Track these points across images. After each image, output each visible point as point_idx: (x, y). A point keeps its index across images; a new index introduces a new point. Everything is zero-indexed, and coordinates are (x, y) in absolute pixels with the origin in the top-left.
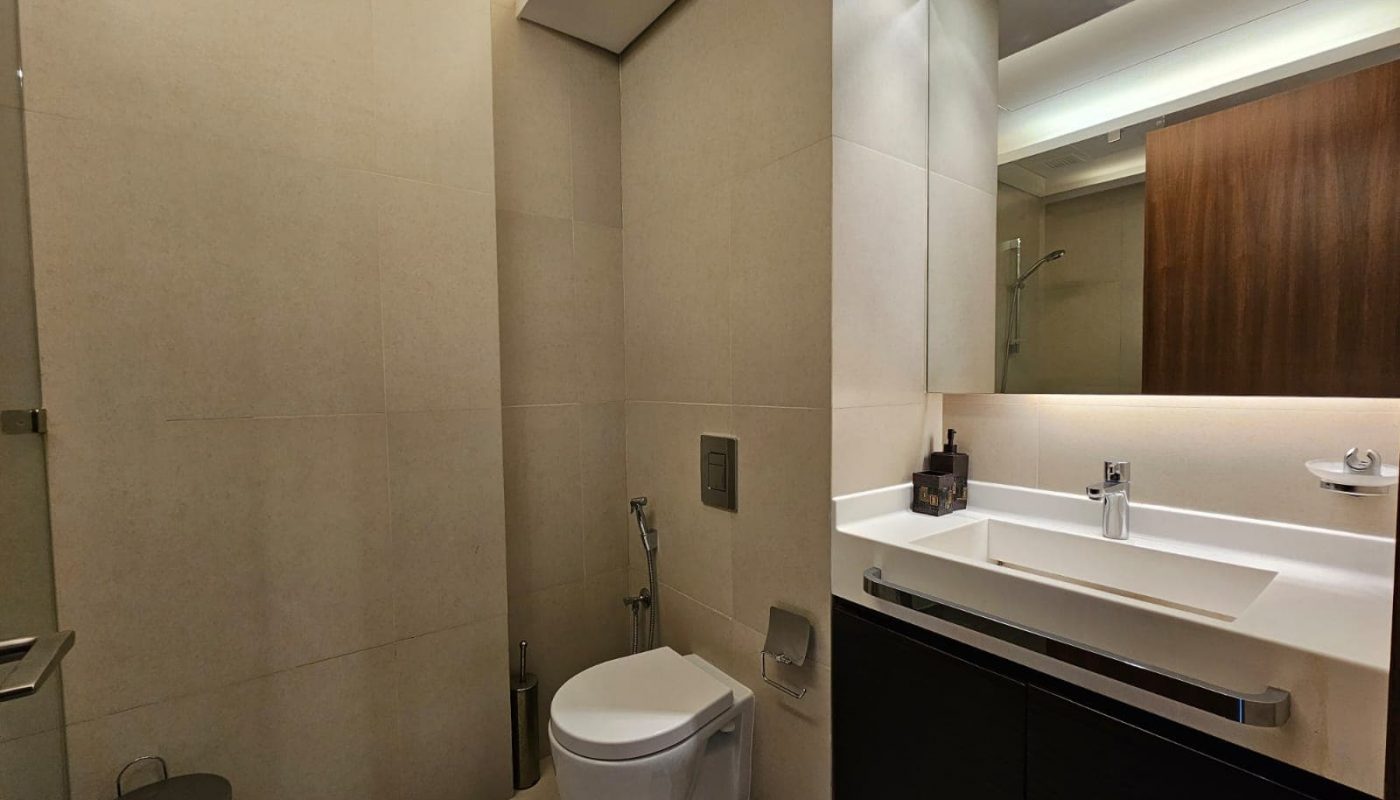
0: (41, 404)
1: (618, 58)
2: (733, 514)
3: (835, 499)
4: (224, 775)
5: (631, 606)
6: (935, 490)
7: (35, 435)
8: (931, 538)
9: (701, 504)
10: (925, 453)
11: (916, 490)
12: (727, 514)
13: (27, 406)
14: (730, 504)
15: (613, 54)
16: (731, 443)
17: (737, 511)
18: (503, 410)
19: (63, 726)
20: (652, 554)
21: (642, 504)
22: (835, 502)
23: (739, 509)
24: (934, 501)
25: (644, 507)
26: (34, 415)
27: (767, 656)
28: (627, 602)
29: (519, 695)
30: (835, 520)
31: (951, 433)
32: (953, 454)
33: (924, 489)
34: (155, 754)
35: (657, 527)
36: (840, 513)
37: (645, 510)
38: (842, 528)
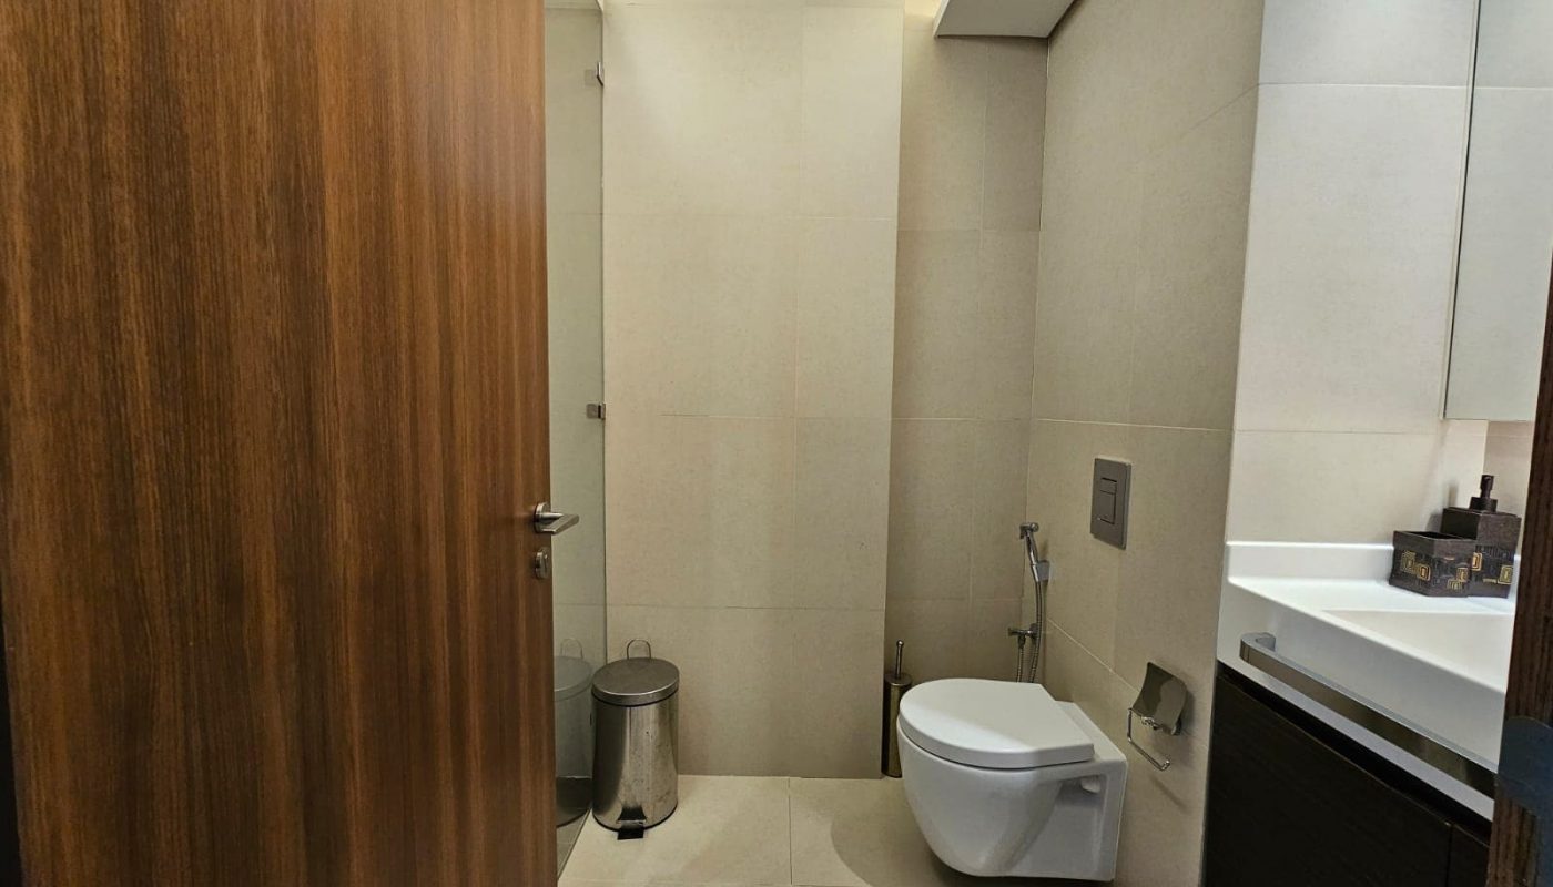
0: (603, 399)
1: (1045, 42)
2: (1121, 551)
3: (1229, 543)
4: (676, 665)
5: (1016, 637)
6: (1425, 557)
7: (600, 420)
8: (1375, 614)
9: (1091, 536)
10: (1436, 504)
11: (1397, 555)
12: (1116, 550)
13: (596, 403)
14: (1118, 540)
15: (1042, 38)
16: (1124, 470)
17: (1125, 548)
18: (893, 422)
19: (605, 605)
20: (1042, 586)
21: (1032, 530)
22: (1228, 547)
23: (1127, 547)
24: (1423, 572)
25: (1035, 534)
26: (600, 407)
27: (1134, 714)
28: (1013, 633)
29: (892, 689)
30: (1227, 568)
31: (1486, 483)
32: (1482, 514)
33: (1409, 555)
34: (645, 639)
35: (1049, 558)
36: (1234, 562)
37: (1037, 537)
38: (1234, 580)
